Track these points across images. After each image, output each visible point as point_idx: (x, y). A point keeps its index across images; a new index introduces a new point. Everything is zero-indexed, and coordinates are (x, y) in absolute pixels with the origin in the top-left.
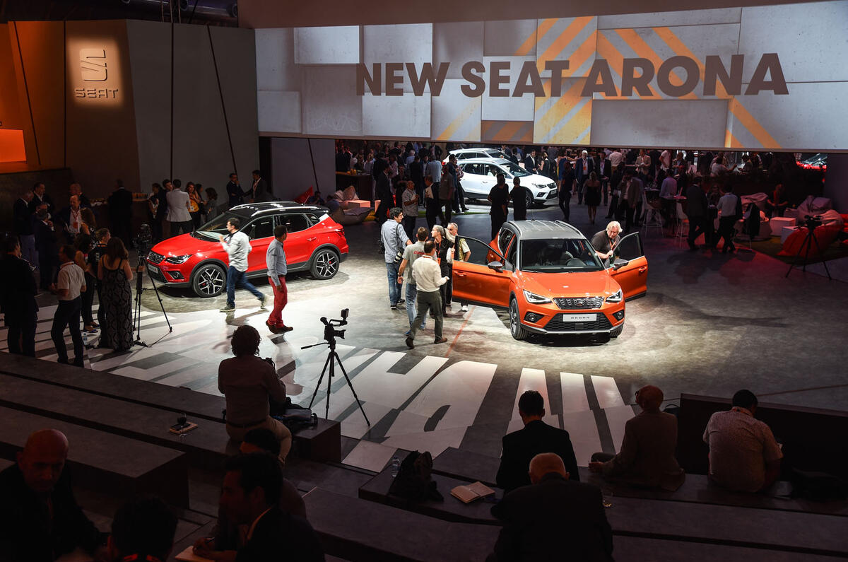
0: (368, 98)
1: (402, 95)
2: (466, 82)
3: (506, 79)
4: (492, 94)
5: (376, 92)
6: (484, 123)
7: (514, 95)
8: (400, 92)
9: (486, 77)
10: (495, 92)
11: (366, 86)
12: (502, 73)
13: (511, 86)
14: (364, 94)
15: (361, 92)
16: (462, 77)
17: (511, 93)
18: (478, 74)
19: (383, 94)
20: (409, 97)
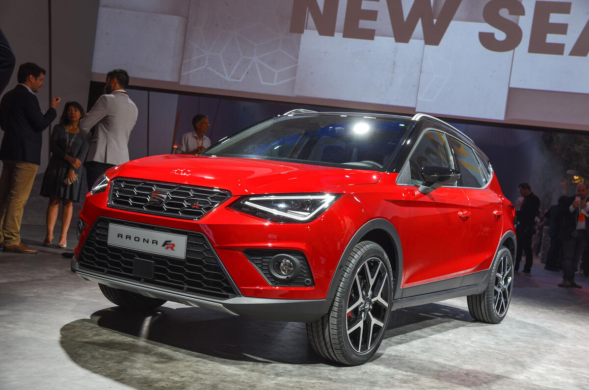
0: (311, 38)
1: (373, 39)
2: (487, 28)
3: (562, 29)
4: (533, 49)
5: (326, 28)
6: (513, 93)
7: (573, 53)
8: (369, 35)
9: (526, 23)
10: (538, 46)
11: (310, 21)
12: (555, 18)
13: (569, 40)
14: (302, 32)
15: (298, 27)
16: (482, 19)
17: (568, 49)
18: (511, 18)
19: (338, 36)
20: (384, 43)
